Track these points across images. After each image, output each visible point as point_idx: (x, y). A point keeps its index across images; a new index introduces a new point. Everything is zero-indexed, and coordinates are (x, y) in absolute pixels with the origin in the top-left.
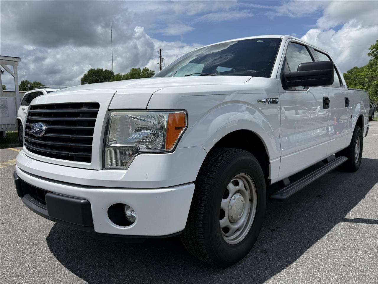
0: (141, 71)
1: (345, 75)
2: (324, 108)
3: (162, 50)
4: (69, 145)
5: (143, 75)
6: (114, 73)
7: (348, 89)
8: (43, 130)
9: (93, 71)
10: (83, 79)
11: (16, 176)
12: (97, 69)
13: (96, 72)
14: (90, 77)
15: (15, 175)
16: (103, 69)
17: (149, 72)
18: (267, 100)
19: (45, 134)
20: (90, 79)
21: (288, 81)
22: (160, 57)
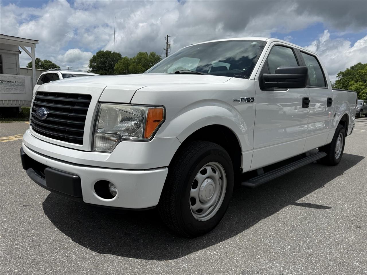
0: (148, 55)
1: (348, 71)
2: (303, 107)
3: (169, 36)
4: (66, 129)
5: (150, 59)
6: (122, 56)
7: (333, 90)
8: (45, 114)
9: (101, 52)
10: (92, 60)
11: (22, 152)
12: (106, 51)
13: (105, 54)
14: (99, 58)
15: (22, 150)
16: (111, 51)
17: (156, 56)
18: (242, 99)
19: (47, 117)
20: (98, 60)
21: (266, 83)
22: (167, 43)
